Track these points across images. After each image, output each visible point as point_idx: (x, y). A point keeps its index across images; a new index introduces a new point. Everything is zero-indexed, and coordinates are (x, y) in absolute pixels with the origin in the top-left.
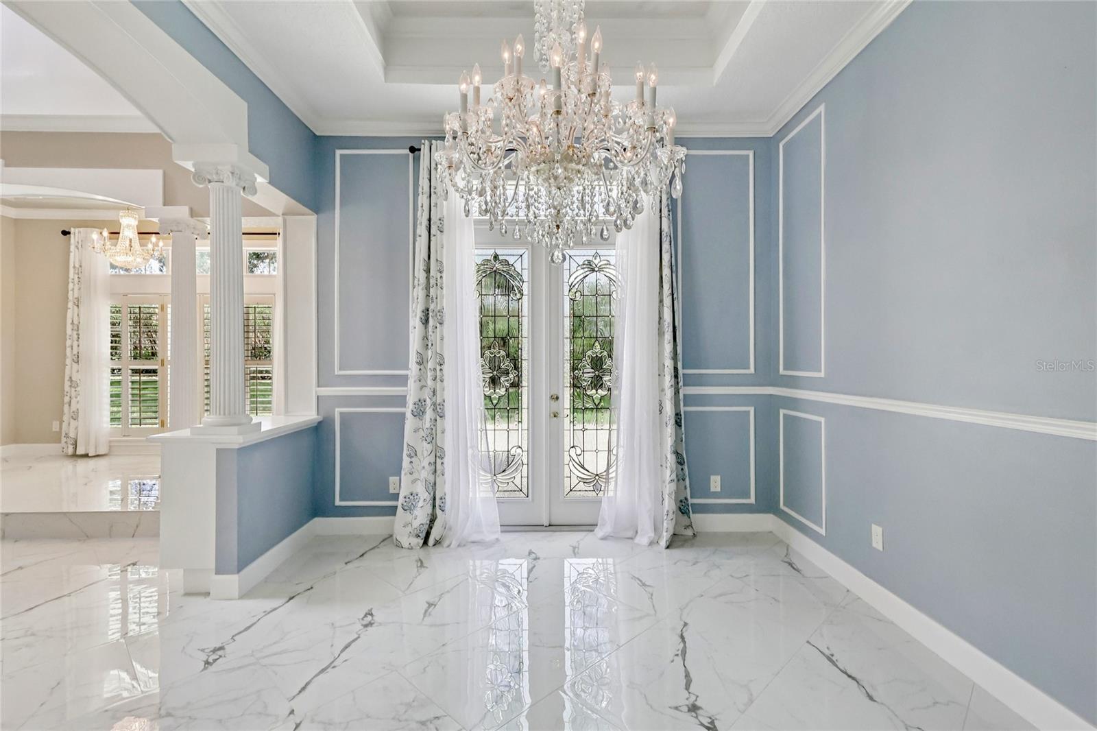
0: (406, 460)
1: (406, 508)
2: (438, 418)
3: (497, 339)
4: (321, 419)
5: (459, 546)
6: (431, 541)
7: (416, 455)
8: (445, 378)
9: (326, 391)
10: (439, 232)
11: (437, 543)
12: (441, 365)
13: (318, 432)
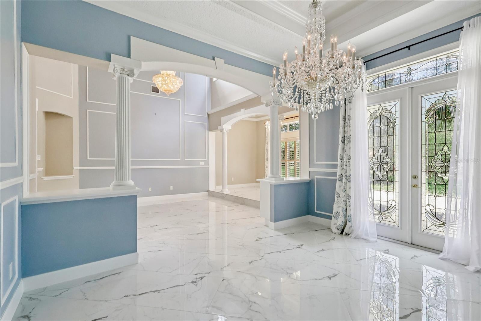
0: (336, 198)
1: (335, 217)
2: (348, 182)
3: (381, 147)
4: (310, 180)
5: (355, 238)
6: (344, 233)
7: (340, 196)
8: (351, 165)
9: (312, 170)
10: (349, 103)
11: (347, 235)
12: (349, 160)
13: (309, 184)
